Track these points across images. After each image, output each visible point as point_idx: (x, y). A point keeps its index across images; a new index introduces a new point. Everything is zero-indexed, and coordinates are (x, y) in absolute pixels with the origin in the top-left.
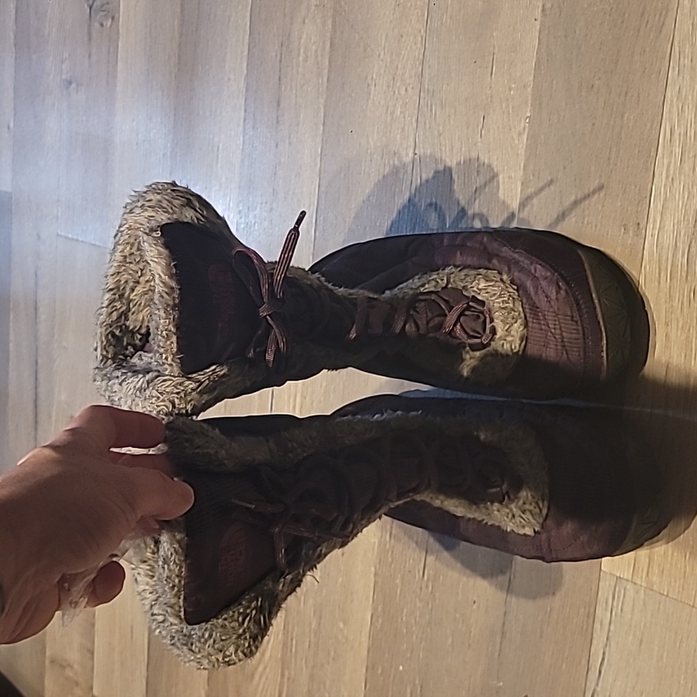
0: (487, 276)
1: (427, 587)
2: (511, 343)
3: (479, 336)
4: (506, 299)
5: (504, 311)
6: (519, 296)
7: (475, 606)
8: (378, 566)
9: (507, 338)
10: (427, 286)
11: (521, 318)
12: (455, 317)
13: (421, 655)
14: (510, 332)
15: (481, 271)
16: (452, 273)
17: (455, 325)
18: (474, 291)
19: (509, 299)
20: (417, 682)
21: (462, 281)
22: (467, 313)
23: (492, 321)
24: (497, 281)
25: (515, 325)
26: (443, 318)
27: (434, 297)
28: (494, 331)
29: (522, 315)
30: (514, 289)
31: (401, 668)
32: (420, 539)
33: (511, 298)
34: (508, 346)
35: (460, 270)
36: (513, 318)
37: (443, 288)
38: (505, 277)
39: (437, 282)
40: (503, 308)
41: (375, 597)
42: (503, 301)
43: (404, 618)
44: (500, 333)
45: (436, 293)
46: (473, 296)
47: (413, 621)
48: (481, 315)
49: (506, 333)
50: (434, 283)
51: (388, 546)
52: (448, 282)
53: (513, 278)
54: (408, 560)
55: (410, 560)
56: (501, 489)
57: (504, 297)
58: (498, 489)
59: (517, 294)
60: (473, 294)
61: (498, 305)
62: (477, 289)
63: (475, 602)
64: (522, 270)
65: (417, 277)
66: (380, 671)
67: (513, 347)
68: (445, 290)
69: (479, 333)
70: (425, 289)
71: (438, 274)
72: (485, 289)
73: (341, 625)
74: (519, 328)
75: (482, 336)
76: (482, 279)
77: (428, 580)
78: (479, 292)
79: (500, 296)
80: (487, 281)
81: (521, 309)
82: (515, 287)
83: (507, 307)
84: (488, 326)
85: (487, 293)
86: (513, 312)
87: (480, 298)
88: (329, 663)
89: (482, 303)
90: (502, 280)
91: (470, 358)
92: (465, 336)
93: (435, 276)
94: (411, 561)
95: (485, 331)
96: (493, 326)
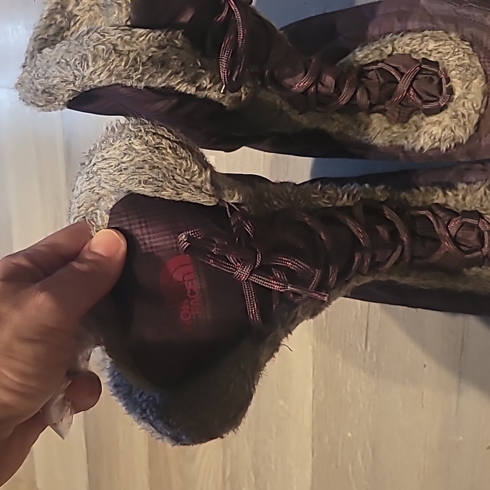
0: (434, 37)
1: (371, 357)
2: (472, 100)
3: (435, 99)
4: (461, 56)
5: (461, 69)
6: (474, 51)
7: (426, 369)
8: (315, 344)
9: (467, 96)
10: (370, 56)
11: (480, 73)
12: (408, 83)
13: (370, 421)
14: (470, 90)
15: (426, 32)
16: (395, 40)
17: (408, 90)
18: (424, 53)
19: (464, 56)
20: (368, 445)
21: (408, 45)
22: (420, 76)
23: (448, 80)
24: (446, 40)
25: (475, 81)
26: (394, 85)
27: (380, 65)
28: (451, 91)
29: (481, 70)
30: (467, 45)
31: (350, 434)
32: (359, 314)
33: (466, 55)
34: (470, 104)
35: (402, 36)
36: (473, 75)
37: (389, 55)
38: (453, 35)
39: (382, 50)
40: (460, 66)
41: (315, 373)
42: (458, 59)
43: (349, 389)
44: (458, 92)
45: (382, 61)
46: (423, 59)
47: (359, 391)
48: (434, 77)
49: (466, 91)
50: (378, 52)
51: (324, 324)
52: (394, 49)
53: (462, 35)
54: (347, 334)
55: (349, 334)
56: (482, 252)
57: (458, 54)
58: (479, 253)
59: (471, 49)
60: (423, 56)
61: (454, 64)
62: (427, 50)
63: (425, 366)
64: (473, 23)
65: (357, 49)
66: (327, 440)
67: (475, 105)
68: (391, 58)
69: (435, 97)
70: (370, 59)
71: (380, 43)
72: (435, 49)
73: (282, 403)
74: (480, 83)
75: (439, 99)
76: (431, 40)
77: (371, 351)
78: (429, 53)
79: (454, 54)
80: (436, 41)
81: (479, 64)
82: (467, 43)
83: (464, 64)
84: (445, 87)
85: (439, 53)
86: (471, 69)
87: (432, 59)
88: (272, 438)
89: (436, 64)
90: (451, 38)
91: (427, 125)
92: (419, 101)
93: (378, 45)
94: (351, 336)
95: (441, 92)
96: (450, 86)
